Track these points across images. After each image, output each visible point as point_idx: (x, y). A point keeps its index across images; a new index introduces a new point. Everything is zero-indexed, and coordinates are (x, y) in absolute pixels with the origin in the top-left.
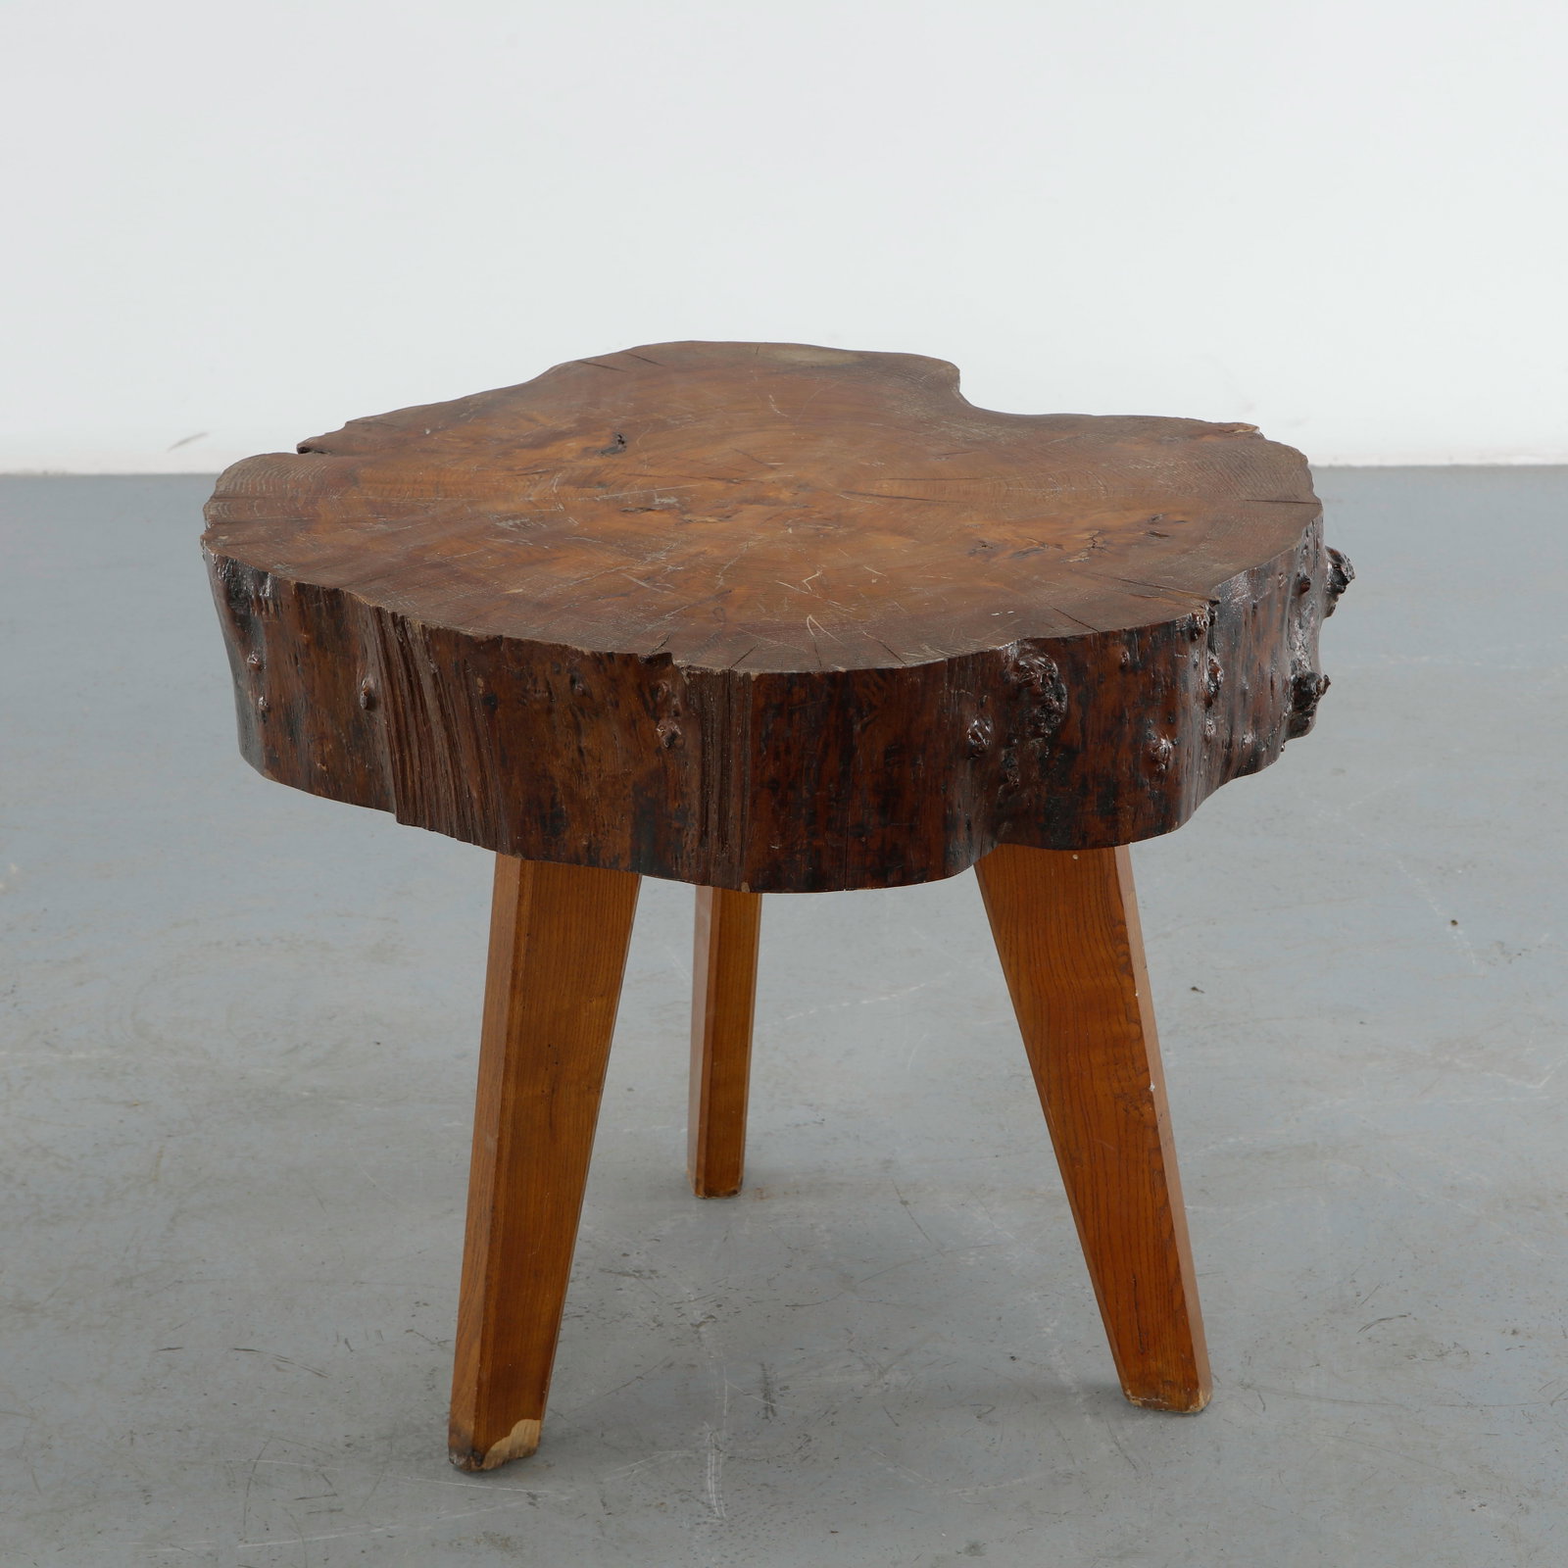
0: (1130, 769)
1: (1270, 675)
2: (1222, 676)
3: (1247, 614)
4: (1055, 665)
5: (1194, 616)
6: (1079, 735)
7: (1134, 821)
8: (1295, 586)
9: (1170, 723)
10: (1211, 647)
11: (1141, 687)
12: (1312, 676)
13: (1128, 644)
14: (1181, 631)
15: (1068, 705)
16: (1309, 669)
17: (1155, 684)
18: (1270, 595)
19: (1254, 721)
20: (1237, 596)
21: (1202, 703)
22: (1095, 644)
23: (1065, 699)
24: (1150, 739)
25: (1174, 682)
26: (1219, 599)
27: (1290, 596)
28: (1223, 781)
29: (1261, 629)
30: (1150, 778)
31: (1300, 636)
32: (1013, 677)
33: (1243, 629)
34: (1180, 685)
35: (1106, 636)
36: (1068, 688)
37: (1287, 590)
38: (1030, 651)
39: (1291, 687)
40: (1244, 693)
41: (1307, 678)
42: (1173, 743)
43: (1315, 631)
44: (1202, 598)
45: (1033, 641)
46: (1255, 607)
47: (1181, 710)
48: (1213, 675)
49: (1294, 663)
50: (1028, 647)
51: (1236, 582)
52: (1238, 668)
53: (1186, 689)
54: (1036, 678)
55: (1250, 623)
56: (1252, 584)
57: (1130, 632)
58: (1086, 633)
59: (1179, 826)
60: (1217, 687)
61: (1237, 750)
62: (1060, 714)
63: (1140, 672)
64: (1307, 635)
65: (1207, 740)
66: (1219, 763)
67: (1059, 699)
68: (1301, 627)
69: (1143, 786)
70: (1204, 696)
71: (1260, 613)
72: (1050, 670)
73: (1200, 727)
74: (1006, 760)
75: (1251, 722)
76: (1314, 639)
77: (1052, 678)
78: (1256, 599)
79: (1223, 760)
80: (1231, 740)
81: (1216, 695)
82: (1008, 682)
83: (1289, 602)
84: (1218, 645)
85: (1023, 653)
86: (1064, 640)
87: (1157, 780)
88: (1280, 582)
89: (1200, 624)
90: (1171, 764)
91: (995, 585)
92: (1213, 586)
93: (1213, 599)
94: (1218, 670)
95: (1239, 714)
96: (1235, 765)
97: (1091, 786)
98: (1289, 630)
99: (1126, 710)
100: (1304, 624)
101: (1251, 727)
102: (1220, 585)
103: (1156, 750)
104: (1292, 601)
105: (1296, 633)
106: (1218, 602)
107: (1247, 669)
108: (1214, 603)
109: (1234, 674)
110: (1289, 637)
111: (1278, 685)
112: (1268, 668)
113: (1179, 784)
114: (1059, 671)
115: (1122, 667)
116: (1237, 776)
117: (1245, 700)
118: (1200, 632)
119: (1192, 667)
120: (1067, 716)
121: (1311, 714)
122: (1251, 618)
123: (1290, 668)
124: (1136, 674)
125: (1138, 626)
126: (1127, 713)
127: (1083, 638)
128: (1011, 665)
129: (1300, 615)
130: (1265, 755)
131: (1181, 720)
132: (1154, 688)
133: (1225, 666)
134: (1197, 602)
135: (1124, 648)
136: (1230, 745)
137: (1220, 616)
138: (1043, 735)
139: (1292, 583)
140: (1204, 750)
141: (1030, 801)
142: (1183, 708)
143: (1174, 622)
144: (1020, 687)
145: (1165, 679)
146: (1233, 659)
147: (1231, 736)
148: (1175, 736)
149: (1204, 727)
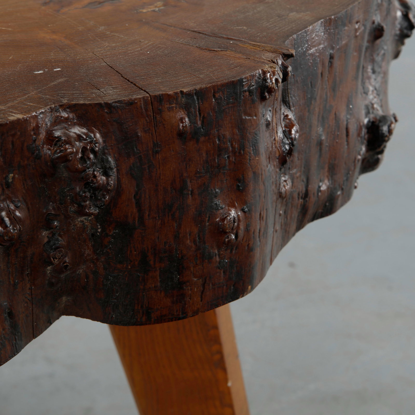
0: (195, 241)
1: (345, 123)
2: (297, 132)
3: (323, 64)
4: (98, 135)
5: (264, 73)
6: (135, 210)
7: (202, 292)
8: (370, 34)
9: (239, 190)
10: (285, 102)
11: (204, 155)
12: (384, 119)
13: (187, 108)
14: (250, 91)
15: (119, 180)
16: (380, 113)
17: (220, 150)
18: (346, 45)
19: (329, 168)
20: (314, 46)
21: (276, 162)
22: (147, 110)
23: (114, 174)
24: (218, 209)
25: (242, 147)
26: (293, 52)
27: (365, 44)
28: (300, 226)
29: (338, 79)
30: (219, 248)
31: (372, 80)
32: (47, 151)
33: (319, 81)
34: (250, 150)
35: (160, 99)
36: (116, 160)
37: (363, 38)
38: (67, 119)
39: (364, 131)
40: (320, 144)
41: (380, 121)
42: (243, 210)
43: (385, 74)
44: (274, 52)
45: (71, 108)
46: (332, 57)
47: (251, 175)
48: (287, 133)
49: (367, 107)
50: (65, 115)
51: (313, 31)
52: (315, 120)
53: (257, 153)
54: (72, 153)
55: (326, 74)
56: (329, 34)
57: (189, 95)
58: (135, 97)
59: (252, 289)
60: (292, 144)
61: (313, 199)
62: (108, 191)
63: (202, 139)
64: (379, 79)
65: (280, 195)
66: (295, 214)
67: (106, 174)
68: (374, 72)
69: (210, 258)
70: (277, 155)
71: (337, 63)
72: (91, 142)
73: (274, 187)
74: (49, 242)
75: (326, 169)
76: (385, 82)
77: (93, 151)
78: (333, 48)
79: (299, 210)
80: (307, 191)
81: (290, 152)
82: (38, 157)
83: (364, 49)
84: (292, 99)
85: (58, 121)
86: (108, 105)
87: (226, 250)
88: (356, 30)
89: (271, 81)
90: (241, 233)
91: (54, 37)
92: (288, 36)
93: (285, 52)
94: (293, 126)
95: (314, 163)
96: (311, 212)
97: (152, 263)
98: (363, 75)
99: (188, 181)
100: (377, 69)
101: (326, 174)
102: (295, 36)
103: (223, 220)
104: (367, 49)
105: (369, 78)
106: (292, 56)
107: (323, 120)
108: (287, 56)
109: (311, 126)
110: (363, 83)
111: (353, 129)
112: (343, 115)
113: (250, 250)
114: (104, 142)
115: (181, 134)
116: (313, 219)
117: (321, 150)
118: (271, 91)
119: (264, 128)
120: (119, 190)
121: (382, 152)
122: (327, 68)
123: (363, 112)
124: (198, 141)
125: (198, 87)
126: (189, 184)
127: (131, 103)
128: (43, 135)
129: (373, 61)
130: (340, 198)
131: (251, 187)
132: (219, 156)
133: (301, 119)
134: (270, 55)
135: (181, 114)
136: (306, 195)
137: (295, 69)
138: (89, 215)
139: (367, 31)
140: (279, 206)
141: (87, 277)
142: (254, 173)
143: (241, 81)
144: (54, 164)
145: (232, 145)
146: (309, 111)
147: (307, 186)
148: (245, 203)
149: (278, 185)
